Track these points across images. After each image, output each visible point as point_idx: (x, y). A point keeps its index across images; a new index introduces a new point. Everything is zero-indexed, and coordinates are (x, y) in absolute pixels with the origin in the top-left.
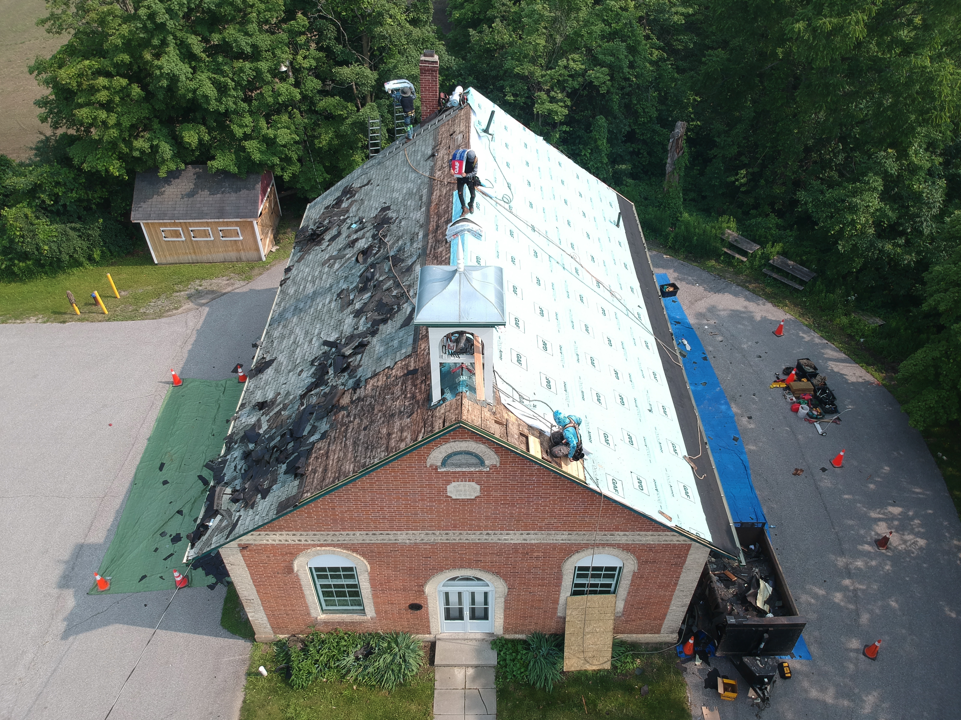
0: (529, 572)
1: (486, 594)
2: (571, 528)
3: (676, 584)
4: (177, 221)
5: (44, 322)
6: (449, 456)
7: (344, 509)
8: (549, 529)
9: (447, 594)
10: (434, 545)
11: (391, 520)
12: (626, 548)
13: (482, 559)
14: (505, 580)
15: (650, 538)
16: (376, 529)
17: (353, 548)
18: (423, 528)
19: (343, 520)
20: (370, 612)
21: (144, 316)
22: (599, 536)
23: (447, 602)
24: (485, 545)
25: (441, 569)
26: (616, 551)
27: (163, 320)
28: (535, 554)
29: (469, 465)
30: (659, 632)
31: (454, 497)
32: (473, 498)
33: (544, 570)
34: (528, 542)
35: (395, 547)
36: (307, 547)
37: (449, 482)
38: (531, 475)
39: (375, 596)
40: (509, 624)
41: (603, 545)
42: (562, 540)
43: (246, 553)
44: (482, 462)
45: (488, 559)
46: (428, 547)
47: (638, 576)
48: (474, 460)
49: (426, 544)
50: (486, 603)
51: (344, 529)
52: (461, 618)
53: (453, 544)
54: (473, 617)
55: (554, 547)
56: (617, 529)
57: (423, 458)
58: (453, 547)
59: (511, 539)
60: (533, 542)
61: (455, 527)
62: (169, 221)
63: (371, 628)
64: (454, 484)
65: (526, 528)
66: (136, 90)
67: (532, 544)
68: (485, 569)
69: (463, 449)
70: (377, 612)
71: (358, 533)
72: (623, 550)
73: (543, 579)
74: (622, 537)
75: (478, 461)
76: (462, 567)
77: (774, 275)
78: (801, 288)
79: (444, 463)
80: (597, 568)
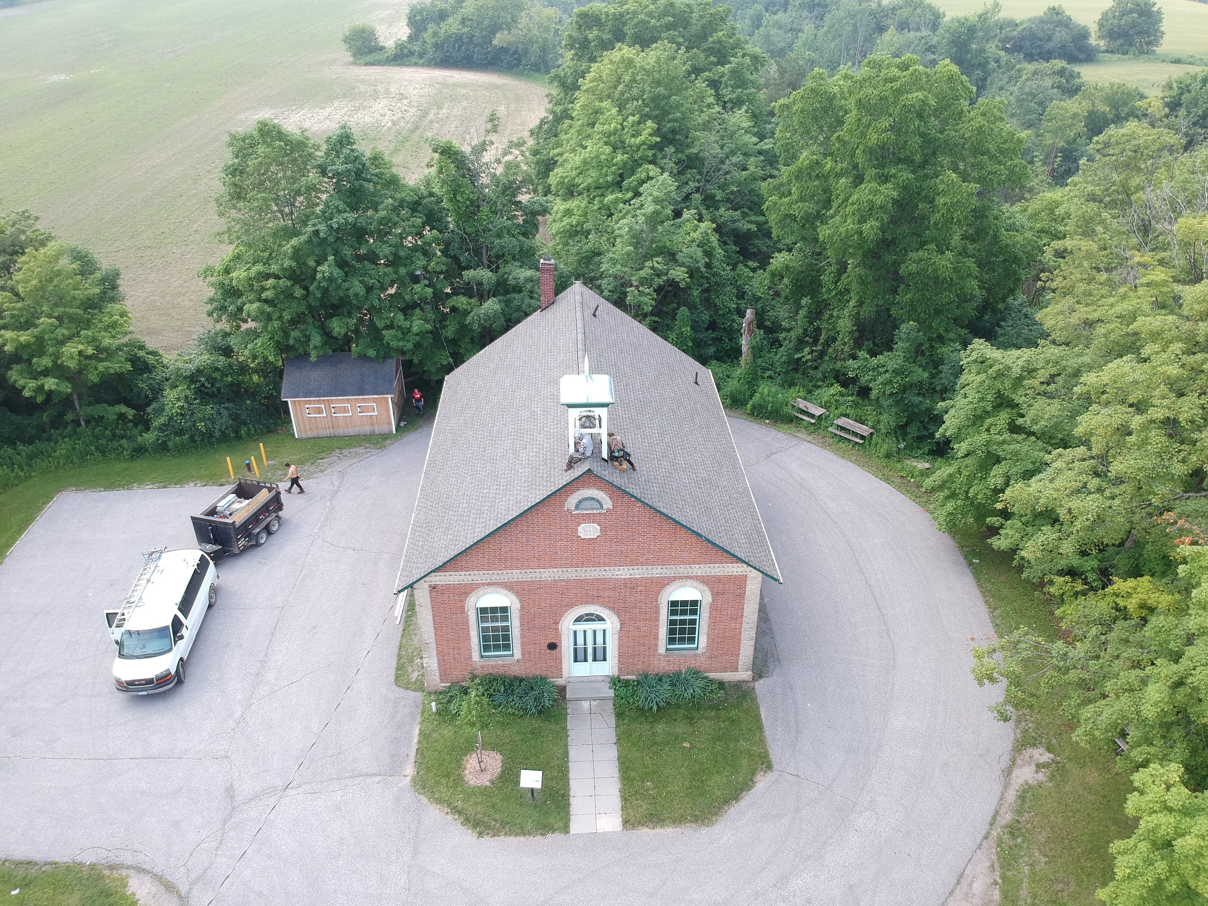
0: (635, 607)
1: (604, 631)
2: (663, 562)
3: (742, 616)
4: (319, 399)
6: (580, 502)
7: (508, 549)
8: (647, 564)
9: (575, 632)
10: (567, 581)
11: (539, 559)
12: (703, 580)
13: (601, 594)
14: (619, 616)
15: (717, 570)
16: (528, 567)
17: (509, 587)
18: (561, 566)
19: (506, 560)
20: (518, 655)
22: (682, 570)
23: (575, 644)
24: (604, 581)
25: (571, 605)
26: (696, 584)
28: (639, 588)
29: (593, 509)
30: (736, 670)
31: (583, 537)
32: (595, 537)
33: (646, 604)
34: (633, 577)
35: (539, 585)
36: (478, 586)
37: (579, 524)
38: (634, 516)
39: (523, 636)
40: (622, 664)
41: (687, 577)
42: (658, 574)
43: (434, 594)
44: (602, 506)
45: (606, 594)
46: (564, 584)
47: (713, 607)
49: (562, 581)
50: (604, 643)
51: (506, 568)
52: (586, 660)
53: (581, 581)
54: (595, 660)
55: (652, 580)
56: (694, 563)
57: (562, 504)
58: (581, 583)
59: (623, 575)
60: (637, 576)
61: (583, 565)
62: (313, 399)
63: (517, 671)
64: (583, 525)
65: (633, 563)
67: (636, 579)
68: (604, 605)
69: (589, 496)
70: (523, 654)
72: (700, 582)
73: (646, 613)
74: (699, 570)
75: (597, 505)
76: (587, 603)
77: (838, 433)
78: (861, 442)
79: (577, 508)
80: (684, 603)
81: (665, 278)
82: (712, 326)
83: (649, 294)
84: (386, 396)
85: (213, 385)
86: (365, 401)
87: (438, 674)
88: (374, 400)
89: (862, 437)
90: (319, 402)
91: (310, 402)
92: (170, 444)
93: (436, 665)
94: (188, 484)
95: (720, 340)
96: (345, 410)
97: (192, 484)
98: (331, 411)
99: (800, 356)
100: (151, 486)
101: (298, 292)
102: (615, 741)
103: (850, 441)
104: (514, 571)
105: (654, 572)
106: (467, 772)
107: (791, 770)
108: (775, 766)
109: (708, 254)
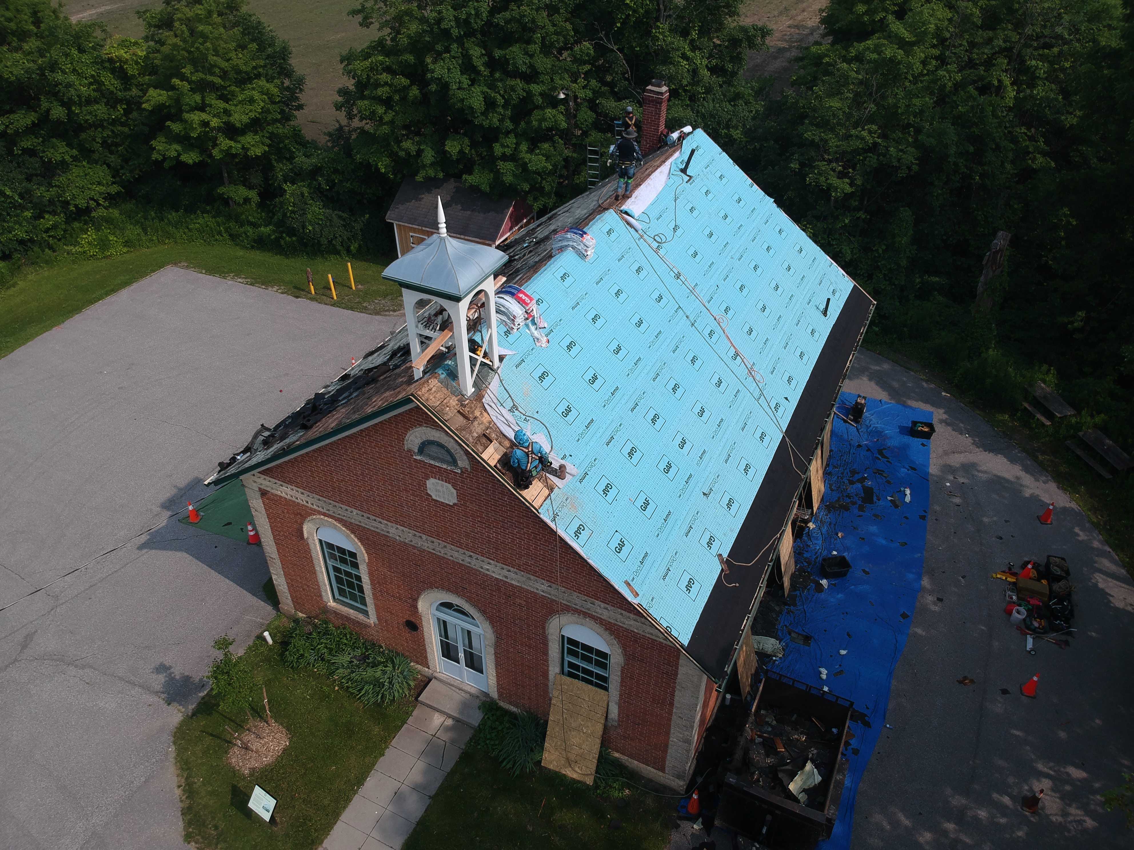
1: (479, 636)
2: (549, 577)
3: (671, 704)
4: (424, 228)
5: (282, 293)
6: (425, 444)
7: (340, 477)
8: (527, 571)
9: (444, 622)
10: (422, 551)
11: (381, 507)
12: (609, 628)
13: (467, 587)
14: (492, 625)
16: (368, 511)
17: (353, 528)
18: (410, 527)
19: (340, 490)
20: (373, 616)
21: (364, 310)
22: (577, 600)
23: (442, 636)
24: (469, 570)
25: (432, 584)
26: (599, 628)
27: (378, 317)
28: (518, 601)
29: (443, 461)
30: (664, 770)
31: (434, 497)
32: (451, 504)
33: (527, 625)
34: (508, 580)
35: (387, 540)
36: (314, 512)
37: (427, 476)
39: (376, 597)
40: (502, 687)
41: (586, 615)
42: (543, 591)
43: (266, 501)
44: (453, 461)
45: (473, 589)
46: (416, 552)
47: (627, 672)
48: (448, 458)
49: (414, 547)
50: (480, 651)
51: (343, 502)
52: (456, 660)
53: (439, 557)
54: (468, 665)
55: (535, 597)
56: (596, 598)
58: (439, 561)
59: (494, 572)
60: (513, 582)
61: (438, 536)
62: (417, 227)
63: (374, 637)
64: (432, 480)
65: (505, 561)
66: (415, 92)
67: (513, 586)
68: (470, 600)
69: (436, 439)
70: (379, 618)
71: (355, 512)
72: (606, 629)
73: (528, 638)
74: (604, 611)
76: (443, 588)
77: (1078, 451)
78: (1109, 476)
79: (421, 450)
80: (586, 648)
87: (291, 599)
90: (422, 232)
91: (414, 230)
93: (288, 587)
94: (272, 287)
97: (275, 289)
102: (433, 793)
105: (538, 585)
106: (238, 743)
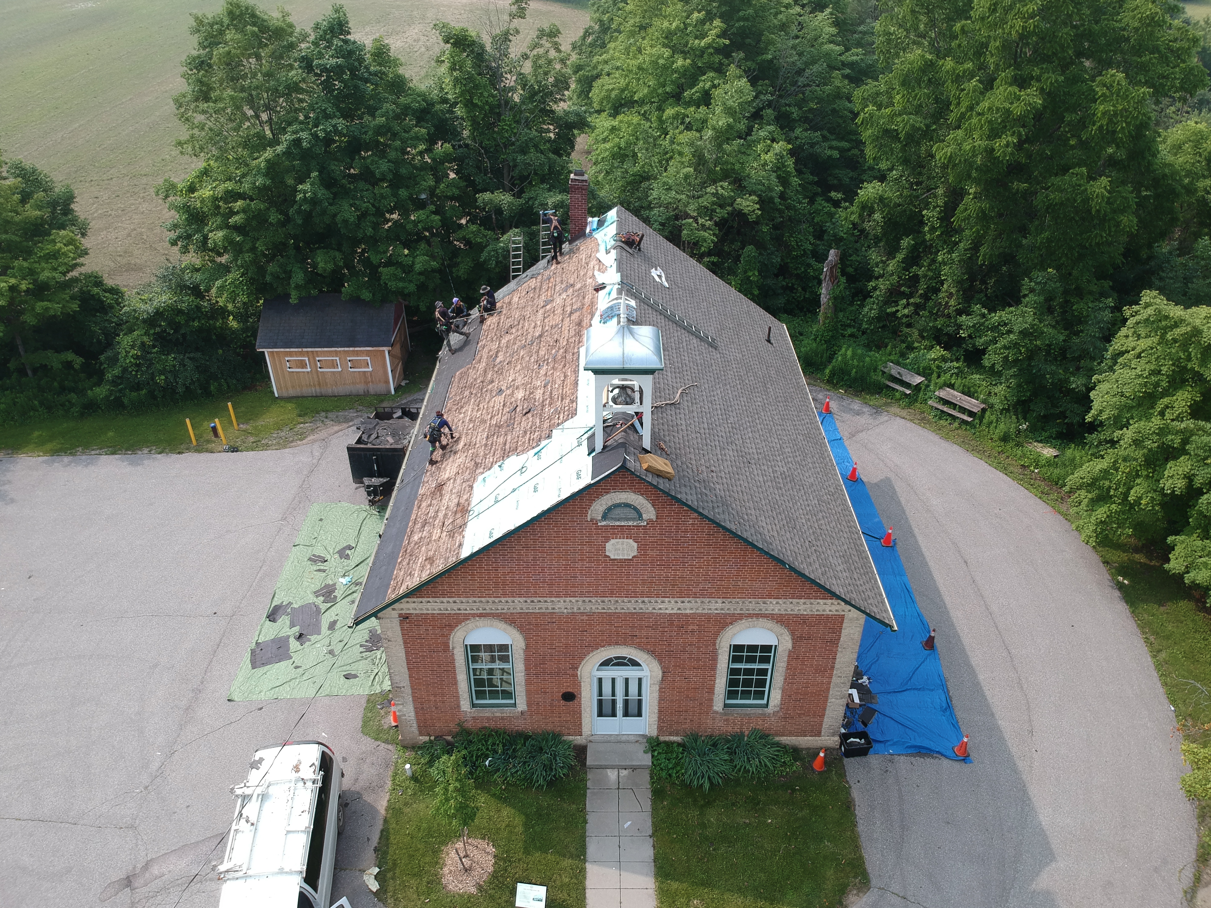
0: (684, 651)
1: (640, 680)
2: (725, 594)
3: (833, 668)
4: (305, 350)
5: (158, 454)
6: (609, 509)
7: (507, 570)
8: (703, 596)
9: (600, 680)
10: (591, 615)
11: (551, 585)
12: (781, 620)
13: (637, 633)
14: (660, 662)
15: (802, 607)
16: (535, 595)
17: (510, 619)
18: (582, 595)
19: (504, 584)
20: (522, 705)
21: (266, 447)
22: (752, 605)
23: (600, 694)
24: (641, 616)
25: (595, 646)
26: (770, 624)
28: (690, 627)
29: (628, 519)
30: (819, 734)
31: (612, 557)
32: (630, 558)
33: (699, 648)
34: (683, 612)
35: (552, 618)
36: (466, 617)
37: (607, 539)
38: (686, 531)
39: (528, 682)
40: (664, 722)
41: (758, 616)
42: (716, 609)
43: (406, 626)
44: (640, 516)
45: (644, 633)
46: (585, 618)
47: (793, 656)
48: (632, 513)
49: (582, 614)
50: (640, 694)
51: (505, 595)
52: (614, 715)
53: (610, 615)
54: (626, 714)
55: (708, 618)
56: (770, 596)
57: (584, 511)
58: (609, 618)
59: (666, 609)
60: (688, 611)
61: (612, 594)
62: (296, 350)
63: (521, 725)
64: (613, 541)
65: (682, 594)
67: (686, 615)
68: (640, 647)
69: (623, 501)
70: (529, 704)
72: (777, 623)
73: (698, 660)
74: (776, 606)
75: (636, 515)
76: (617, 644)
77: (940, 407)
78: (970, 419)
79: (605, 517)
80: (753, 648)
81: (729, 209)
82: (783, 271)
83: (709, 229)
84: (381, 349)
85: (176, 331)
86: (357, 353)
87: (415, 725)
88: (368, 353)
89: (971, 414)
90: (301, 354)
91: (290, 354)
92: (126, 401)
93: (412, 714)
94: (140, 449)
95: (792, 289)
96: (333, 365)
97: (146, 451)
98: (316, 365)
99: (894, 309)
100: (97, 452)
101: (274, 217)
102: (650, 832)
103: (954, 418)
104: (517, 600)
105: (713, 606)
106: (446, 870)
107: (896, 887)
108: (874, 882)
109: (784, 181)
